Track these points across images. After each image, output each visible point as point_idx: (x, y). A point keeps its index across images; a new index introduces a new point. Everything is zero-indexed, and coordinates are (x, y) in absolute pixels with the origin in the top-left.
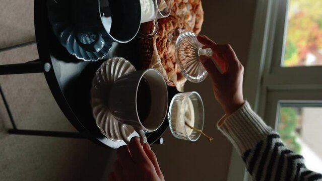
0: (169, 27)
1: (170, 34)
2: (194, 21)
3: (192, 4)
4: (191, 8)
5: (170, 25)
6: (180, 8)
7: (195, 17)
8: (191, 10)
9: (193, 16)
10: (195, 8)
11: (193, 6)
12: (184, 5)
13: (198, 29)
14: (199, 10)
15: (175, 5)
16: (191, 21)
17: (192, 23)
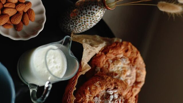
0: (95, 90)
1: (96, 98)
2: (134, 75)
3: (129, 58)
4: (128, 62)
5: (96, 87)
6: (114, 64)
7: (134, 71)
8: (128, 64)
9: (131, 70)
10: (133, 62)
11: (130, 60)
12: (119, 59)
13: (140, 82)
14: (138, 63)
15: (107, 61)
16: (130, 76)
17: (131, 77)
